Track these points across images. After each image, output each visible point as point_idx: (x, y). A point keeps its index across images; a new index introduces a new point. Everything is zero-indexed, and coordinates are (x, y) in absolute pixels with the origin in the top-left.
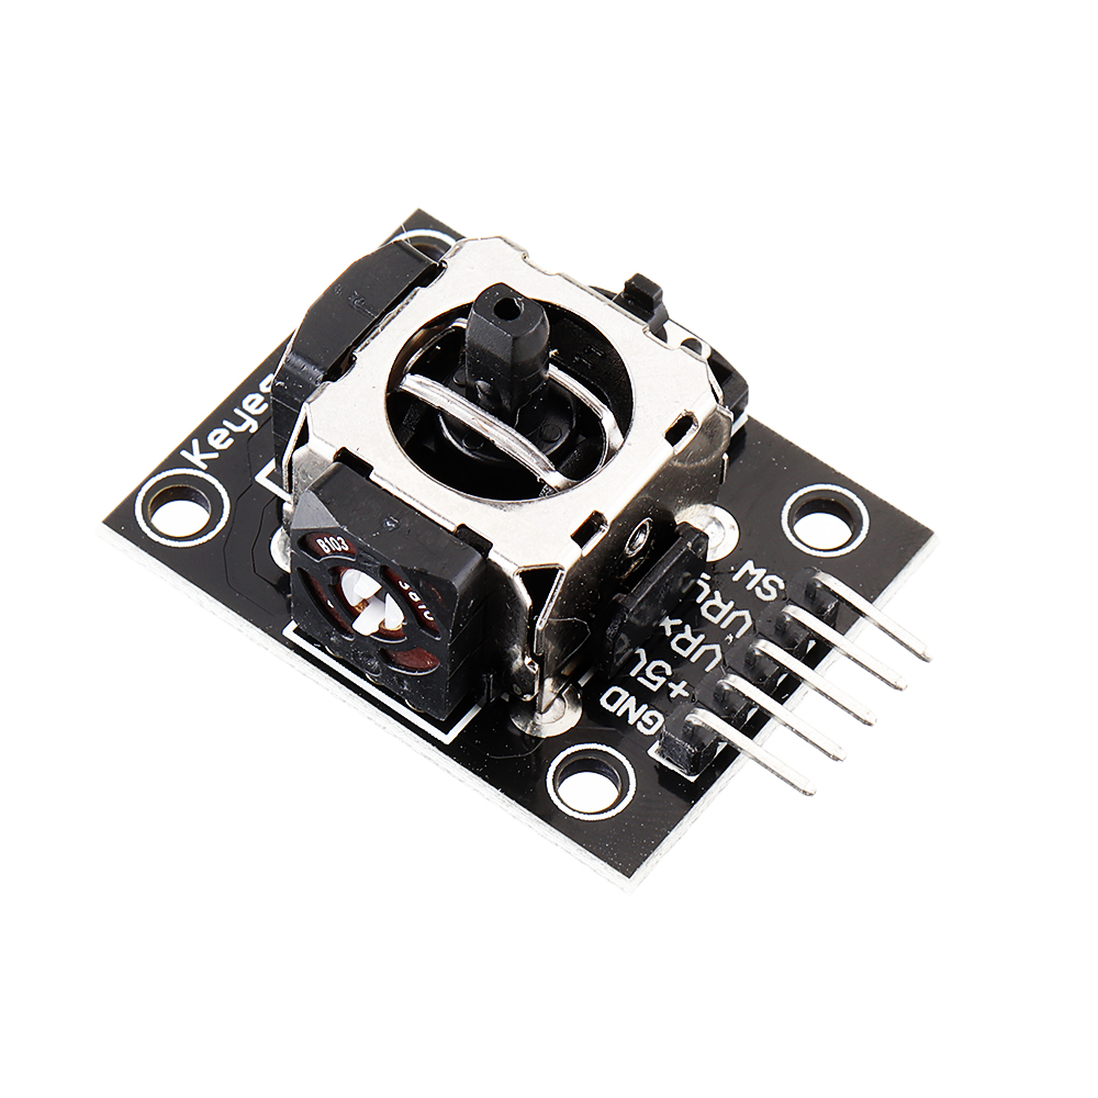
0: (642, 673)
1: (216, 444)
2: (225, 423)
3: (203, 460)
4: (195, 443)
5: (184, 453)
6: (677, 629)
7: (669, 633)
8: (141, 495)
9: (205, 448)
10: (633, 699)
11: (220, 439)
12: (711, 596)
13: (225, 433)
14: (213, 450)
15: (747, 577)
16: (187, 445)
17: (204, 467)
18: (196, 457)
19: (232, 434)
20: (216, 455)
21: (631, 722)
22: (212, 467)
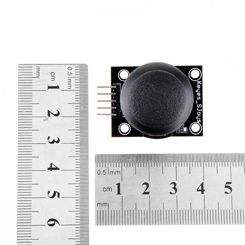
1: (199, 86)
2: (200, 89)
3: (198, 82)
4: (201, 84)
5: (201, 82)
8: (201, 73)
9: (199, 84)
11: (199, 87)
13: (199, 88)
14: (198, 85)
16: (202, 83)
17: (197, 82)
18: (199, 82)
19: (198, 88)
20: (197, 84)
22: (196, 82)
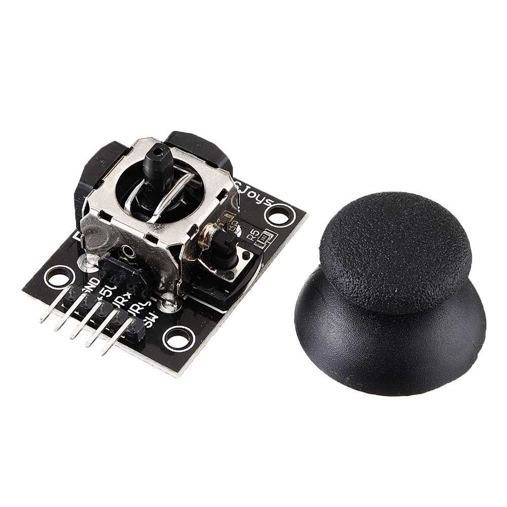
0: (106, 289)
6: (126, 298)
7: (124, 295)
10: (95, 287)
12: (141, 306)
15: (150, 317)
21: (85, 287)
